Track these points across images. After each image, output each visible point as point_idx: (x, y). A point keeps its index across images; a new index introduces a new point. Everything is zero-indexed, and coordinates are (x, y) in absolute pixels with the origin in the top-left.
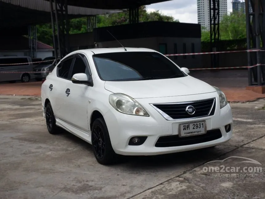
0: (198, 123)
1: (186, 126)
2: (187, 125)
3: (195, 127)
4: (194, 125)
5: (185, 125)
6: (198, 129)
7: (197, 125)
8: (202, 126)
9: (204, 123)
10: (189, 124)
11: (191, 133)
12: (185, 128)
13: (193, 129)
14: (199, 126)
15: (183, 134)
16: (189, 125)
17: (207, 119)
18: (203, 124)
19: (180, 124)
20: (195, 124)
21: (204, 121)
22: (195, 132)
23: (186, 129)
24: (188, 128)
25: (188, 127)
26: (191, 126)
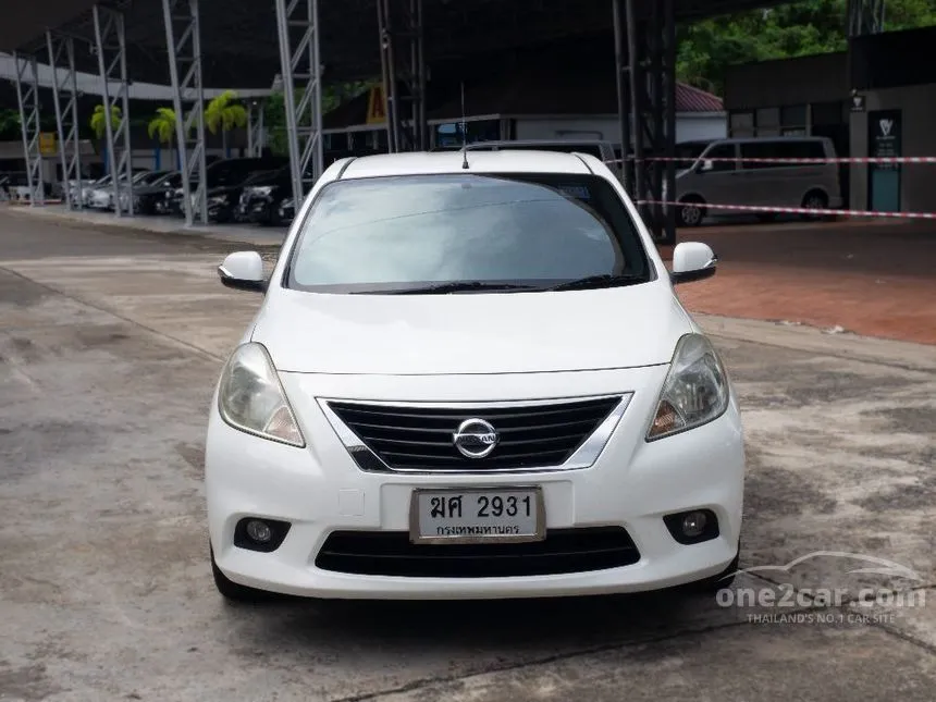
0: (504, 496)
1: (445, 503)
2: (448, 497)
3: (490, 509)
4: (483, 502)
5: (440, 497)
6: (504, 520)
7: (497, 503)
8: (522, 507)
9: (533, 496)
10: (457, 496)
11: (471, 530)
12: (440, 509)
13: (480, 514)
14: (507, 505)
15: (431, 532)
16: (459, 499)
17: (550, 482)
18: (527, 500)
19: (419, 491)
20: (490, 496)
21: (535, 488)
22: (488, 530)
23: (443, 514)
24: (456, 511)
25: (455, 505)
26: (470, 504)
